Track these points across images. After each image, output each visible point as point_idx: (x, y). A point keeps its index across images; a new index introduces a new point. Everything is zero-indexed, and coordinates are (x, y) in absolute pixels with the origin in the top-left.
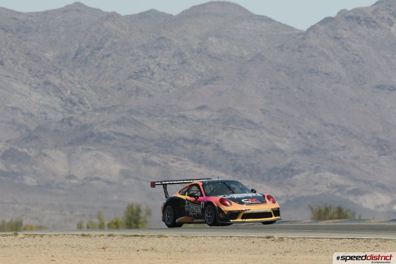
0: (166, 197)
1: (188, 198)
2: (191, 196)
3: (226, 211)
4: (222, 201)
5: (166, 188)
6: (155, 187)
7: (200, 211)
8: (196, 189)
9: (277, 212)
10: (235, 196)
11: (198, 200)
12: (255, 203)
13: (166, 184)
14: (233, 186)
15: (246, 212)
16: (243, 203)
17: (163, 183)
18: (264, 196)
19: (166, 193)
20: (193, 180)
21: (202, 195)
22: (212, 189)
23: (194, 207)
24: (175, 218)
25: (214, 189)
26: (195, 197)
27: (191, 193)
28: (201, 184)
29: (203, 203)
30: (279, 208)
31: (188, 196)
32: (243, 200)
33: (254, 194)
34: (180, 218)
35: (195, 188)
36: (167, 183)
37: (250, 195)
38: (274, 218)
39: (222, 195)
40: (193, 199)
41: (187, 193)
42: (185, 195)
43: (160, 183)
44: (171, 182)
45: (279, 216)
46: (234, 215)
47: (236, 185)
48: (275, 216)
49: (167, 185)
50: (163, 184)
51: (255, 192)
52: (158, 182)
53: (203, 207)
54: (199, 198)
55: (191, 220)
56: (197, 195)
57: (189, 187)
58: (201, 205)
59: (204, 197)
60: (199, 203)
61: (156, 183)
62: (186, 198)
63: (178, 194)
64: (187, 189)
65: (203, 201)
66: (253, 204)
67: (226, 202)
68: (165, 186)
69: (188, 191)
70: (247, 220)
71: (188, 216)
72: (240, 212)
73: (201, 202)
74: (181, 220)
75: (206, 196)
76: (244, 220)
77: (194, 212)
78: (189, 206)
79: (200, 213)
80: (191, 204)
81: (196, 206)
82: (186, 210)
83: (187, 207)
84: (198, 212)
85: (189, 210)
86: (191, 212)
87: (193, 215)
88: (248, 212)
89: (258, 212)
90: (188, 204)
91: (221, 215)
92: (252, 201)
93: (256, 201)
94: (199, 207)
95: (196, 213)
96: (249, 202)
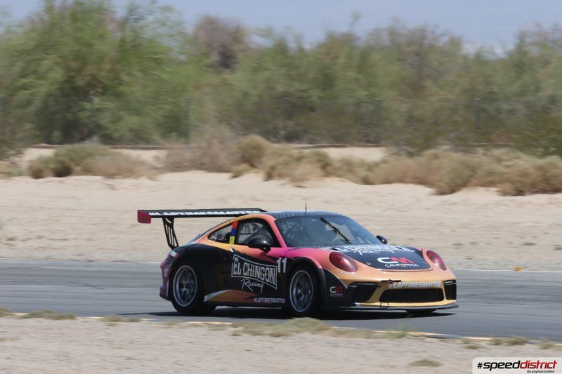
0: (172, 247)
2: (252, 244)
3: (345, 281)
5: (171, 226)
6: (150, 223)
7: (272, 279)
9: (450, 289)
10: (358, 249)
11: (269, 253)
12: (408, 268)
13: (172, 218)
15: (391, 287)
16: (381, 266)
17: (165, 214)
18: (420, 253)
21: (277, 244)
23: (258, 271)
24: (202, 293)
26: (261, 246)
27: (244, 237)
28: (271, 220)
29: (285, 261)
30: (454, 281)
31: (236, 242)
32: (380, 260)
33: (395, 248)
34: (215, 294)
36: (173, 214)
38: (445, 302)
41: (232, 238)
42: (227, 241)
43: (157, 214)
45: (454, 298)
46: (365, 290)
48: (448, 299)
49: (175, 219)
50: (164, 217)
51: (385, 243)
52: (154, 211)
53: (284, 271)
54: (270, 249)
55: (246, 298)
56: (265, 242)
57: (238, 226)
58: (277, 265)
59: (284, 249)
60: (272, 261)
61: (153, 214)
62: (233, 249)
63: (206, 238)
64: (232, 229)
65: (283, 258)
66: (403, 268)
67: (344, 262)
68: (169, 221)
69: (236, 233)
70: (391, 304)
71: (239, 288)
72: (379, 285)
73: (278, 259)
74: (216, 296)
75: (288, 246)
76: (385, 304)
77: (255, 281)
78: (241, 267)
79: (274, 283)
80: (249, 262)
81: (263, 268)
82: (235, 275)
83: (236, 269)
84: (268, 281)
85: (242, 275)
86: (247, 281)
87: (251, 287)
88: (396, 288)
89: (416, 287)
90: (242, 262)
91: (333, 290)
92: (400, 263)
93: (409, 263)
94: (272, 269)
95: (261, 283)
96: (395, 264)
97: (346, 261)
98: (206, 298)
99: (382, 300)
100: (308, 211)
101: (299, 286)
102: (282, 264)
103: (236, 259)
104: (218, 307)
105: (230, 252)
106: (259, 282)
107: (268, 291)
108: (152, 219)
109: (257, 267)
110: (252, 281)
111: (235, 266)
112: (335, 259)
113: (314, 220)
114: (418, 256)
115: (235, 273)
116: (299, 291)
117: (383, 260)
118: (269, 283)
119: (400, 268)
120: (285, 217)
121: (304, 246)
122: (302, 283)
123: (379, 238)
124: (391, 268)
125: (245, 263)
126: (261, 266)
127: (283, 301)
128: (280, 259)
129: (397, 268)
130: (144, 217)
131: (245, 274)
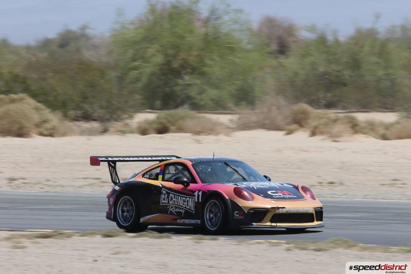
0: (115, 183)
2: (177, 181)
3: (245, 207)
5: (114, 168)
7: (191, 206)
9: (319, 214)
11: (189, 188)
12: (290, 198)
13: (114, 162)
16: (271, 197)
17: (110, 159)
19: (114, 175)
21: (194, 181)
23: (180, 201)
24: (138, 217)
26: (182, 183)
28: (189, 164)
29: (200, 193)
30: (322, 208)
31: (163, 180)
32: (269, 193)
34: (148, 217)
36: (115, 159)
38: (316, 223)
40: (180, 186)
41: (160, 177)
42: (157, 179)
43: (104, 159)
45: (321, 220)
46: (260, 214)
48: (317, 220)
49: (117, 163)
50: (109, 161)
52: (102, 157)
53: (200, 201)
54: (189, 185)
55: (172, 220)
56: (185, 180)
57: (165, 168)
58: (195, 196)
59: (200, 184)
60: (191, 193)
61: (101, 159)
62: (162, 185)
63: (141, 177)
64: (161, 170)
65: (199, 191)
66: (286, 199)
68: (112, 164)
69: (163, 173)
70: (279, 224)
71: (166, 213)
72: (269, 210)
73: (195, 192)
74: (149, 219)
75: (202, 183)
76: (274, 224)
77: (178, 208)
78: (168, 197)
79: (192, 209)
80: (173, 194)
81: (184, 198)
83: (164, 199)
84: (187, 207)
85: (168, 203)
86: (172, 207)
87: (175, 212)
89: (296, 212)
90: (168, 194)
91: (236, 214)
93: (290, 195)
94: (191, 199)
95: (183, 209)
96: (280, 195)
97: (245, 193)
98: (142, 220)
99: (272, 221)
100: (215, 157)
101: (211, 212)
102: (198, 195)
103: (164, 192)
104: (150, 226)
105: (159, 187)
106: (181, 209)
107: (188, 214)
108: (101, 163)
109: (180, 197)
110: (176, 208)
111: (163, 196)
112: (238, 192)
113: (220, 164)
114: (295, 190)
115: (163, 202)
116: (211, 216)
117: (271, 193)
118: (189, 209)
119: (284, 198)
120: (199, 161)
121: (214, 182)
122: (213, 210)
123: (265, 177)
124: (277, 198)
125: (171, 195)
126: (183, 197)
127: (199, 222)
128: (197, 192)
129: (282, 198)
130: (95, 161)
131: (170, 203)
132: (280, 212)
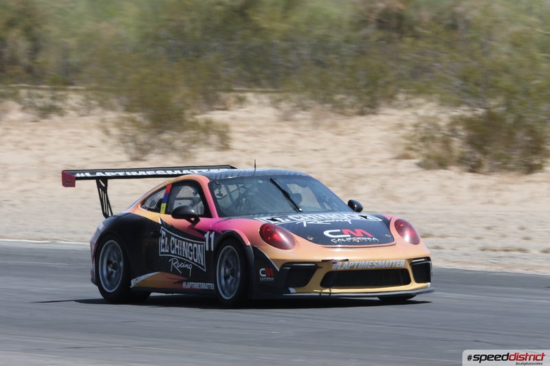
0: (106, 215)
1: (169, 219)
2: (177, 214)
3: (277, 261)
4: (267, 234)
5: (105, 191)
6: (74, 186)
7: (200, 258)
8: (192, 196)
9: (422, 269)
10: (304, 219)
11: (198, 225)
12: (362, 243)
13: (105, 179)
14: (294, 189)
15: (334, 268)
16: (326, 242)
17: (98, 174)
18: (387, 222)
19: (105, 203)
20: (181, 169)
21: (207, 214)
22: (235, 196)
23: (184, 247)
24: (129, 275)
25: (241, 196)
26: (188, 216)
27: (176, 205)
28: (205, 182)
29: (212, 236)
30: (428, 259)
31: (167, 212)
32: (327, 233)
33: (357, 216)
34: (143, 277)
35: (187, 191)
36: (108, 174)
37: (348, 217)
38: (414, 286)
39: (266, 214)
40: (182, 223)
41: (164, 205)
42: (158, 210)
43: (88, 175)
44: (121, 174)
45: (427, 279)
46: (301, 272)
47: (303, 186)
48: (418, 281)
50: (97, 178)
51: (359, 210)
52: (84, 171)
53: (212, 250)
54: (199, 220)
55: (175, 283)
56: (193, 211)
57: (171, 189)
58: (204, 240)
59: (215, 220)
60: (199, 235)
61: (78, 175)
62: (161, 220)
63: (139, 206)
64: (165, 194)
65: (211, 231)
66: (355, 243)
67: (279, 236)
68: (102, 183)
69: (168, 199)
70: (334, 291)
71: (167, 271)
72: (319, 265)
73: (206, 233)
74: (144, 280)
75: (219, 217)
76: (327, 291)
77: (183, 261)
78: (169, 242)
79: (202, 264)
80: (176, 237)
81: (190, 245)
82: (162, 253)
83: (164, 246)
84: (196, 261)
85: (170, 253)
86: (175, 261)
87: (180, 268)
88: (342, 269)
89: (369, 268)
90: (169, 236)
91: (263, 272)
92: (352, 236)
93: (365, 236)
94: (199, 246)
95: (190, 263)
96: (345, 238)
97: (283, 237)
98: (134, 283)
100: (257, 170)
102: (210, 239)
104: (153, 294)
105: (158, 224)
106: (187, 263)
107: (197, 275)
108: (77, 182)
109: (184, 243)
110: (181, 261)
111: (163, 241)
114: (384, 227)
115: (163, 250)
117: (330, 233)
118: (197, 264)
119: (352, 243)
120: (218, 178)
121: (237, 216)
123: (351, 204)
125: (172, 238)
126: (189, 242)
127: (212, 286)
128: (208, 233)
129: (347, 243)
130: (69, 179)
131: (173, 252)
132: (339, 269)
